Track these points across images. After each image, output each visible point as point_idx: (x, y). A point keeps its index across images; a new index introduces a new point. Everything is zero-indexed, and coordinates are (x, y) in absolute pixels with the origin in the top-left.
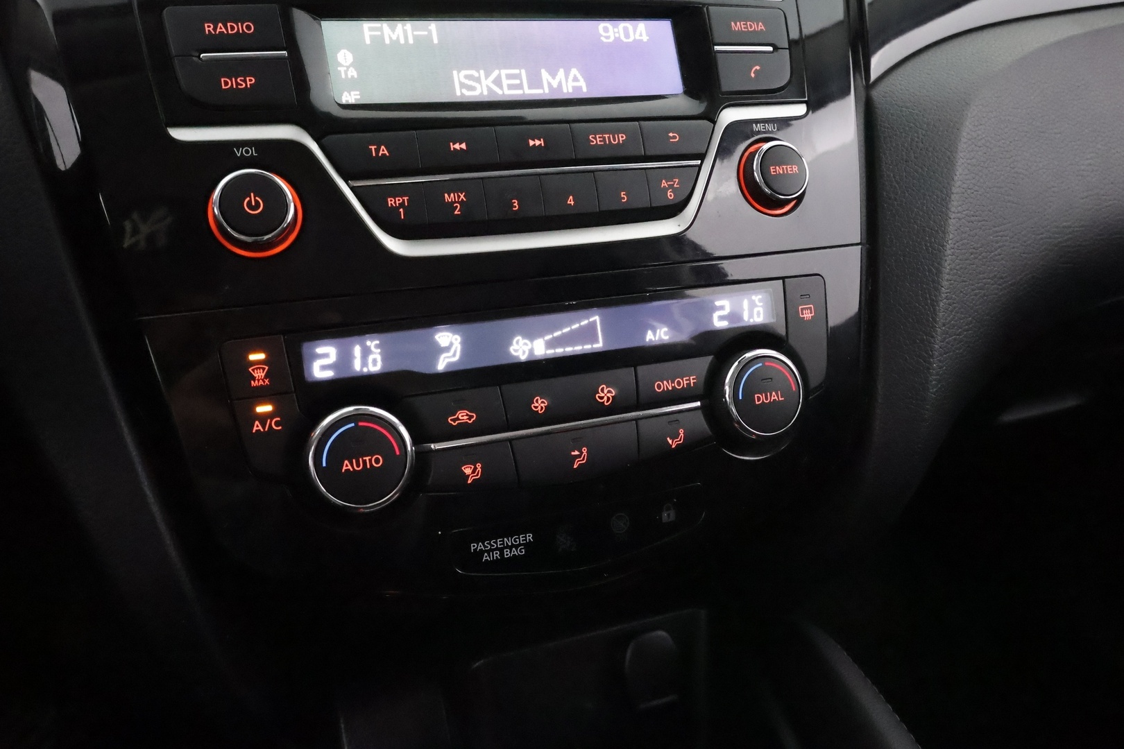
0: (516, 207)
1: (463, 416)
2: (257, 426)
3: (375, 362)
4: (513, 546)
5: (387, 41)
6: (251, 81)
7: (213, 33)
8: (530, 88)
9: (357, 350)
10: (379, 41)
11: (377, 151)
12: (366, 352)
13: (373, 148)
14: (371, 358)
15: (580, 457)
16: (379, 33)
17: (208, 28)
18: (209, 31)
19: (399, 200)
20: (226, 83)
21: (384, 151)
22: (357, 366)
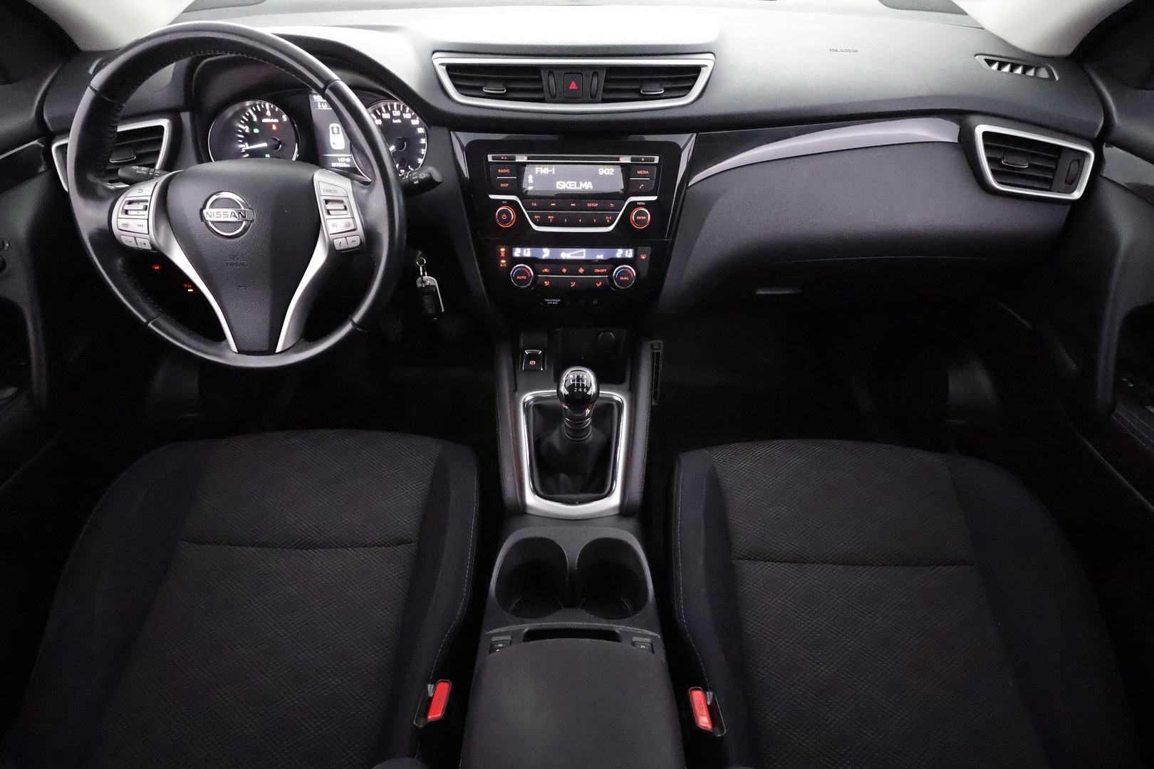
0: (567, 221)
1: (546, 270)
2: (501, 265)
3: (528, 254)
4: (556, 302)
5: (542, 173)
6: (507, 184)
7: (501, 172)
8: (576, 187)
10: (539, 172)
12: (527, 251)
13: (532, 202)
15: (573, 284)
19: (538, 217)
20: (502, 185)
21: (536, 204)
22: (524, 255)
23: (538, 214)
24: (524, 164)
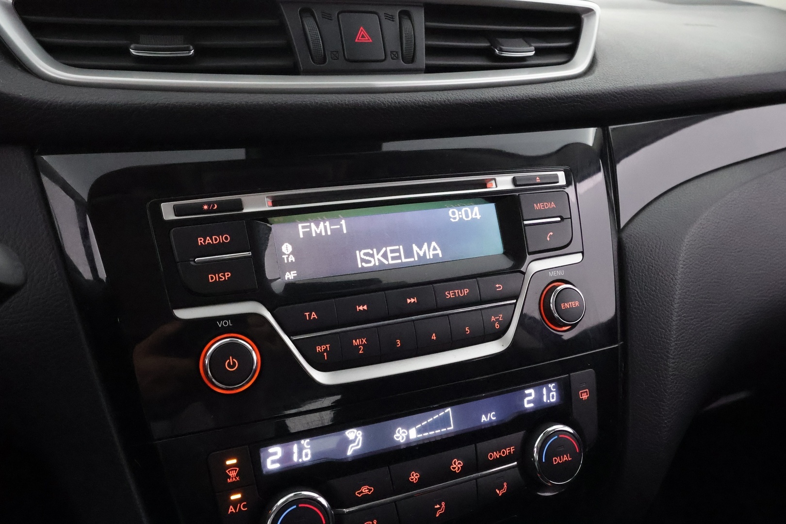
0: (398, 344)
1: (365, 490)
2: (231, 509)
3: (306, 455)
5: (314, 235)
6: (228, 275)
7: (204, 244)
8: (405, 258)
9: (295, 448)
10: (308, 234)
11: (310, 316)
12: (301, 449)
13: (307, 314)
14: (304, 452)
15: (440, 508)
16: (308, 230)
17: (200, 241)
18: (201, 243)
19: (323, 347)
20: (212, 278)
21: (314, 315)
22: (295, 458)
23: (321, 341)
24: (264, 216)
